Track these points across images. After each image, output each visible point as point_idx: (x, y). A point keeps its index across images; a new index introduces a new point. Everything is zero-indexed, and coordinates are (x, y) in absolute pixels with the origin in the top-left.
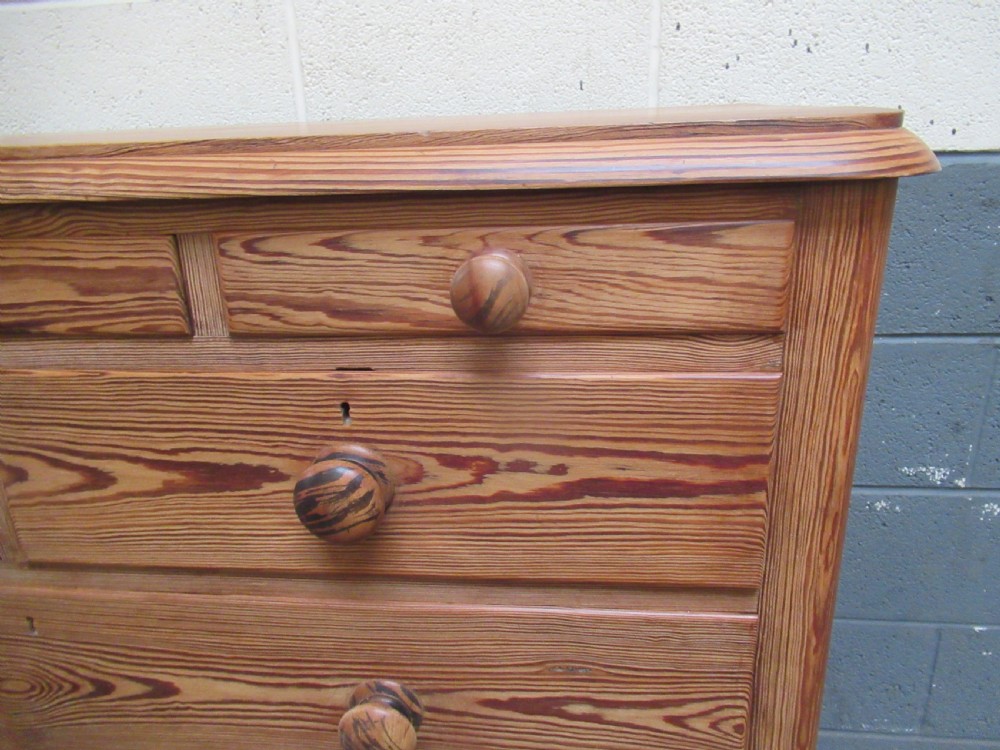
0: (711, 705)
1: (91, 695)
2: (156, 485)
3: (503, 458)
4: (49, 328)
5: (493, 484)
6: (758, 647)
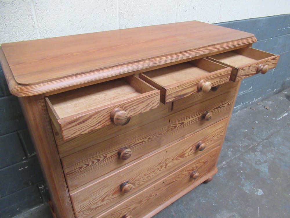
0: (231, 101)
1: (173, 129)
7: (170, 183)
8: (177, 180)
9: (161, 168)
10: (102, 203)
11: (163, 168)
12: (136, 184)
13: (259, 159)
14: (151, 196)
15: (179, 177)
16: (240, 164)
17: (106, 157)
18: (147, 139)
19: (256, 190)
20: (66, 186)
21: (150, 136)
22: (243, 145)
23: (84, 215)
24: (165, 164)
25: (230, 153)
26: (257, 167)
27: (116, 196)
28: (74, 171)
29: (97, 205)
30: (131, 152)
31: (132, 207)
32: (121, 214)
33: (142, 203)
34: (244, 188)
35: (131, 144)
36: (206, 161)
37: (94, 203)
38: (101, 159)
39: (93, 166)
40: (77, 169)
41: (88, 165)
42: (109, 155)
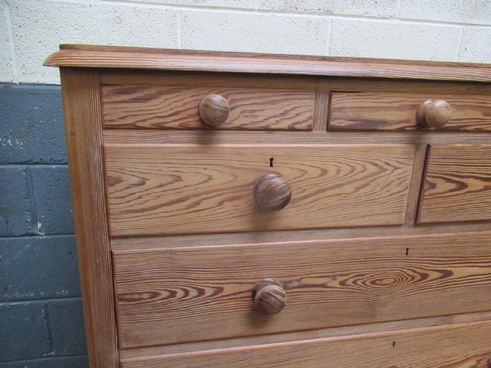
1: (418, 281)
17: (221, 289)
18: (335, 283)
20: (113, 328)
21: (346, 278)
28: (137, 296)
30: (284, 296)
35: (292, 278)
38: (209, 292)
39: (185, 303)
40: (145, 296)
41: (173, 294)
42: (228, 289)
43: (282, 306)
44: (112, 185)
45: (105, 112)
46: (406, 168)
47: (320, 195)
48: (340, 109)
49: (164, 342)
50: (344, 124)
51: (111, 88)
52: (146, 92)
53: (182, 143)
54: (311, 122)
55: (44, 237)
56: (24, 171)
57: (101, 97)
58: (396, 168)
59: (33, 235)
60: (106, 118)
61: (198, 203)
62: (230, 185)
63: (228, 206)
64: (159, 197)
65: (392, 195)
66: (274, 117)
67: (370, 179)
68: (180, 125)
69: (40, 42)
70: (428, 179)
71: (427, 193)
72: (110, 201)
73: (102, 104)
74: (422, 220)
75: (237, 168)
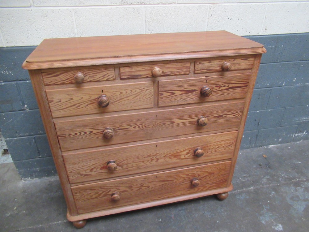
0: (238, 113)
1: (162, 125)
2: (181, 94)
3: (222, 85)
4: (172, 74)
5: (221, 89)
6: (244, 105)
7: (164, 181)
8: (174, 181)
9: (152, 161)
10: (90, 173)
11: (154, 162)
12: (124, 167)
13: (298, 194)
14: (142, 186)
15: (175, 178)
16: (270, 194)
17: (92, 132)
18: (132, 128)
19: (275, 224)
20: (58, 145)
21: (135, 126)
22: (286, 176)
23: (75, 177)
24: (156, 158)
25: (265, 180)
26: (290, 202)
27: (104, 171)
28: (64, 135)
29: (86, 172)
30: (112, 133)
31: (122, 189)
32: (110, 191)
33: (133, 190)
34: (261, 218)
35: (115, 127)
36: (212, 172)
37: (83, 169)
38: (88, 133)
39: (80, 136)
40: (67, 135)
41: (76, 134)
42: (94, 132)
43: (112, 136)
44: (50, 103)
45: (44, 81)
46: (151, 89)
47: (121, 100)
48: (123, 73)
49: (75, 149)
50: (126, 77)
51: (45, 74)
52: (57, 74)
53: (71, 88)
54: (114, 77)
55: (29, 111)
56: (15, 84)
57: (42, 77)
58: (148, 90)
59: (24, 110)
60: (45, 83)
61: (79, 106)
62: (90, 99)
63: (90, 106)
64: (66, 105)
65: (147, 98)
66: (101, 77)
67: (138, 94)
68: (70, 82)
69: (12, 28)
70: (160, 92)
71: (160, 97)
72: (51, 107)
73: (43, 78)
74: (160, 106)
75: (90, 94)
